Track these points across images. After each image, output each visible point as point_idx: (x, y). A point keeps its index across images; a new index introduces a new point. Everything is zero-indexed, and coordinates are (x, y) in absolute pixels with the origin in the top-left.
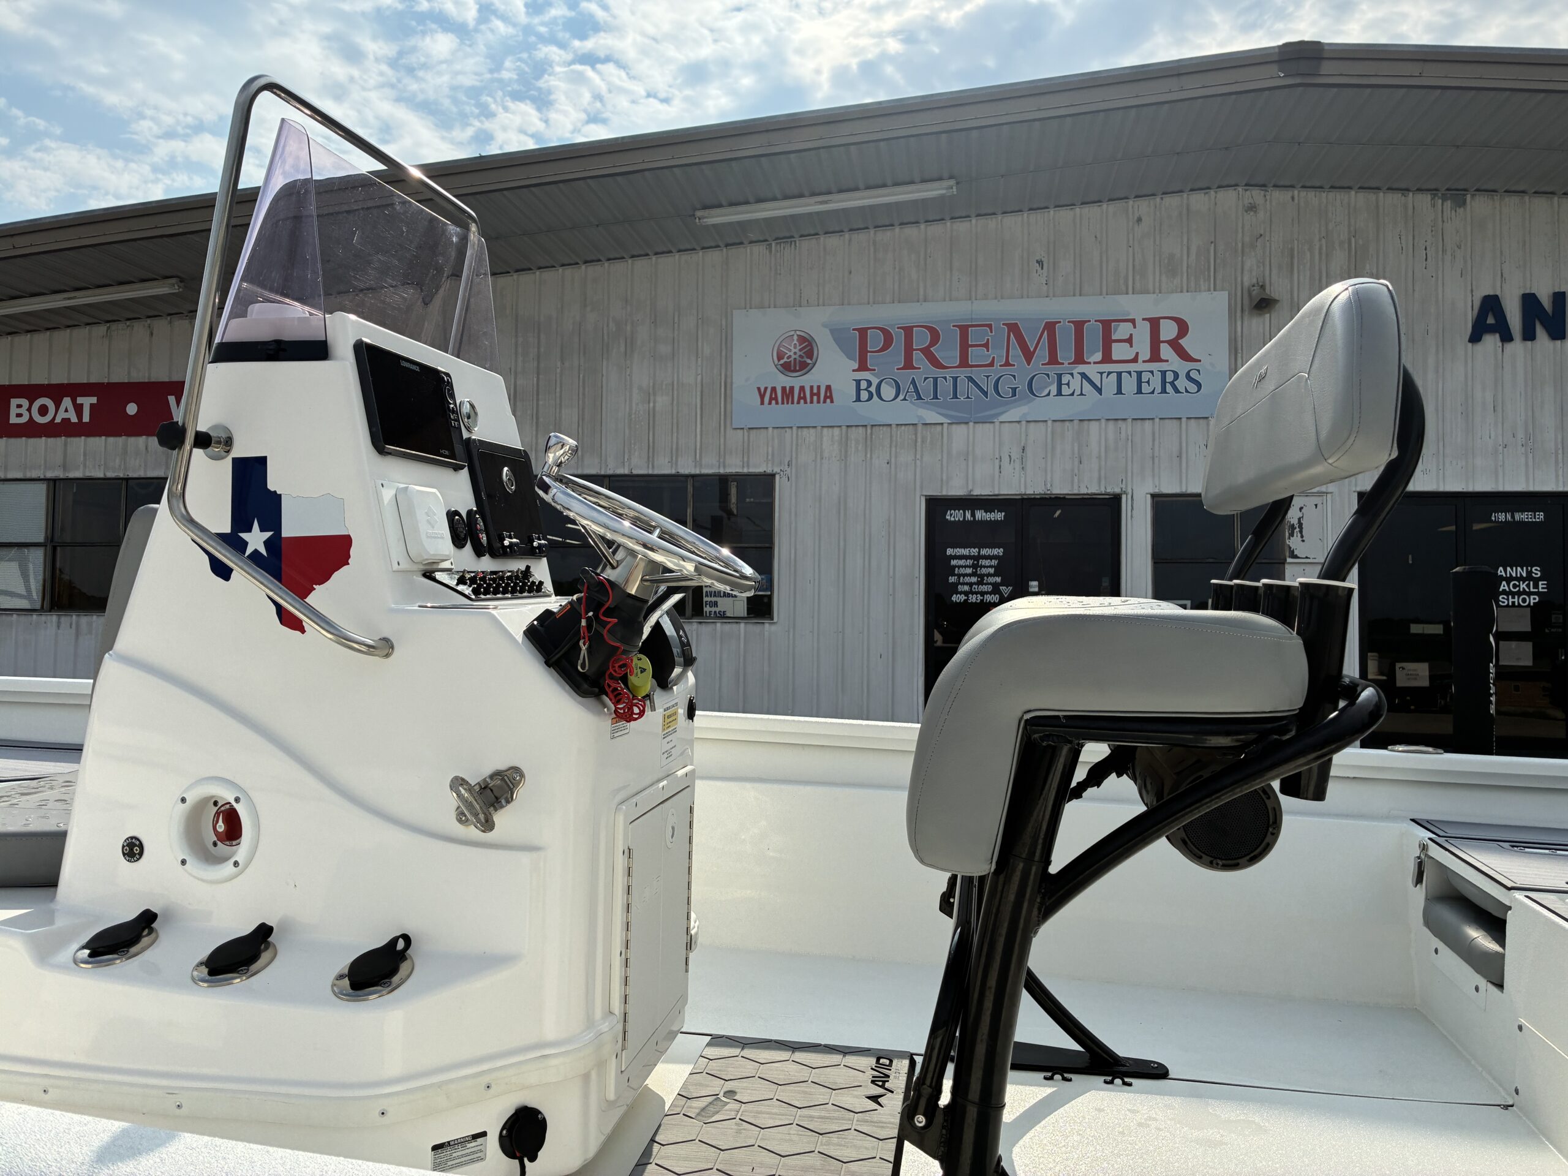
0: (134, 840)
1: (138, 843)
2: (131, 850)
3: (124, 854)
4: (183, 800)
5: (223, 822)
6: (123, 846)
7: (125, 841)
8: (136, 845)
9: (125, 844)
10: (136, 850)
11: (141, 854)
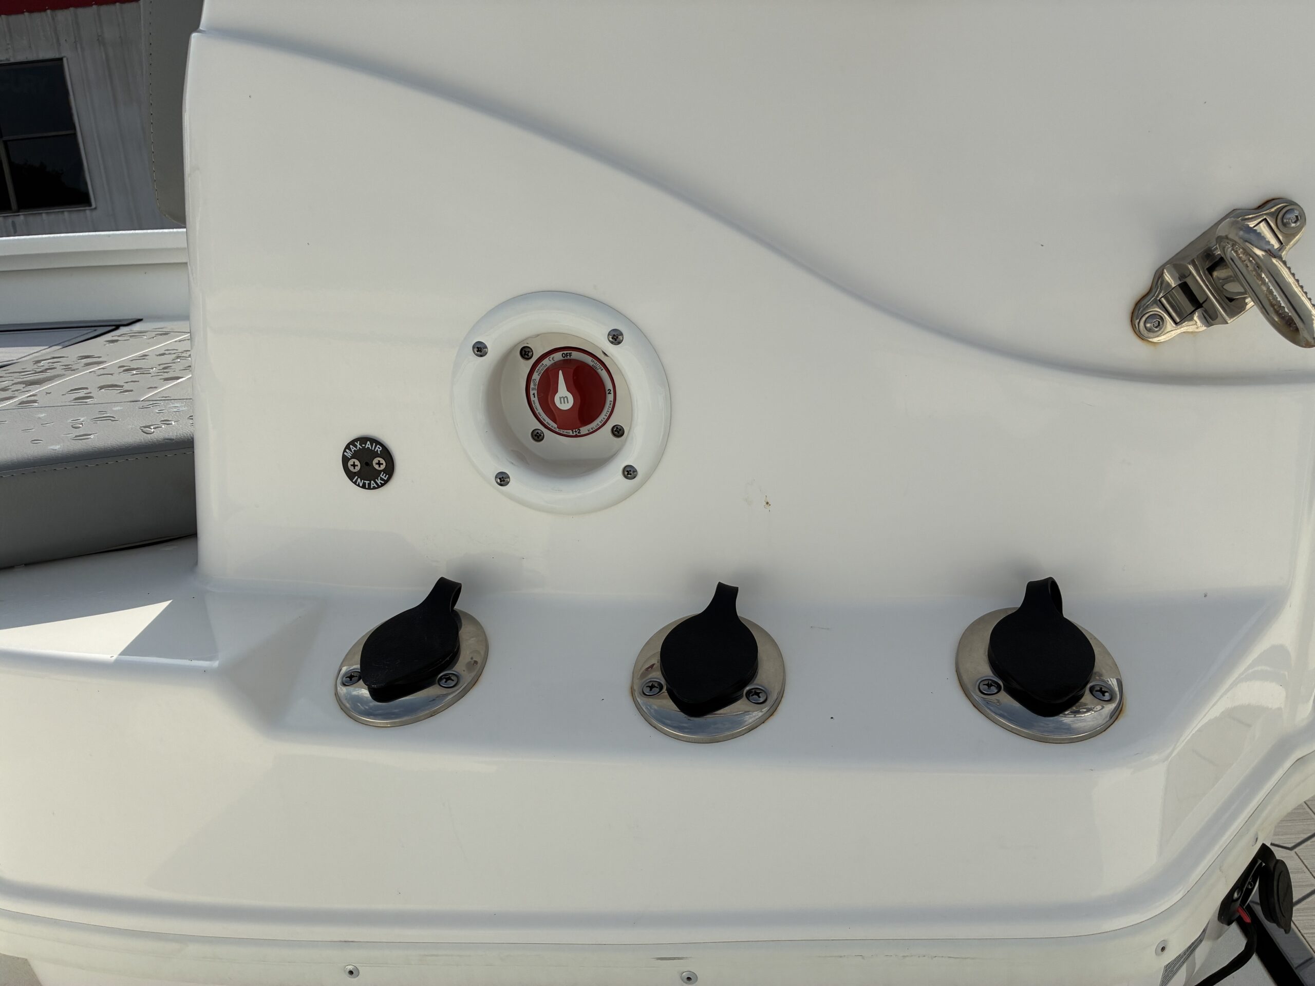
0: (368, 445)
1: (379, 449)
2: (367, 464)
3: (350, 475)
4: (480, 349)
5: (568, 390)
6: (345, 460)
7: (348, 447)
8: (375, 455)
9: (349, 454)
10: (378, 464)
11: (390, 470)
